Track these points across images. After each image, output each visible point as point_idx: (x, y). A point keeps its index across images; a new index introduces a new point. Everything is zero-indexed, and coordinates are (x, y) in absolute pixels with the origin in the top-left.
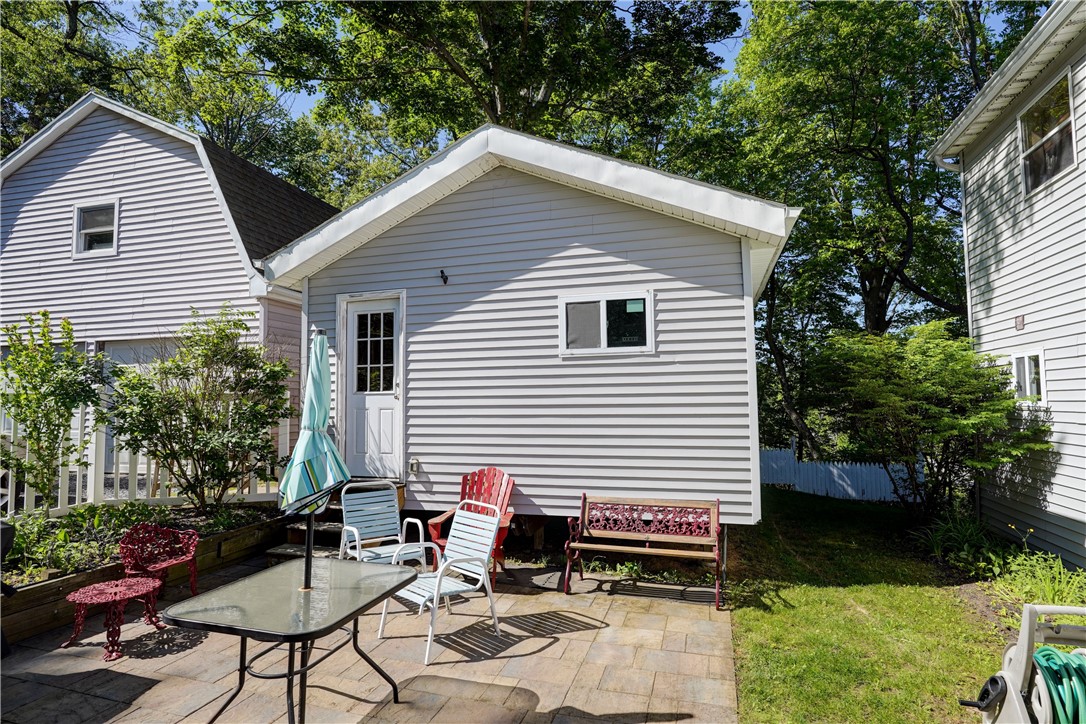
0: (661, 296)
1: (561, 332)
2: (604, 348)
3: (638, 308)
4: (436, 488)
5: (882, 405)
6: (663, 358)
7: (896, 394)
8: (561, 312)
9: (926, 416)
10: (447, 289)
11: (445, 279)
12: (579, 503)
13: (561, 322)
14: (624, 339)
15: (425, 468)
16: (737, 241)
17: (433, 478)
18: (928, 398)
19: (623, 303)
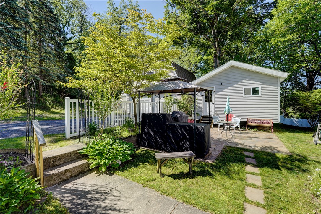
0: (262, 87)
1: (243, 93)
2: (251, 95)
3: (258, 89)
4: (220, 117)
5: (305, 105)
6: (262, 97)
7: (308, 103)
8: (243, 90)
9: (315, 106)
10: (222, 86)
11: (222, 85)
12: (247, 119)
13: (243, 91)
14: (254, 94)
15: (218, 114)
16: (277, 78)
17: (219, 115)
18: (316, 104)
19: (255, 88)
